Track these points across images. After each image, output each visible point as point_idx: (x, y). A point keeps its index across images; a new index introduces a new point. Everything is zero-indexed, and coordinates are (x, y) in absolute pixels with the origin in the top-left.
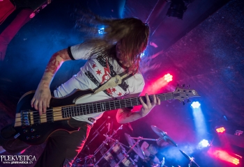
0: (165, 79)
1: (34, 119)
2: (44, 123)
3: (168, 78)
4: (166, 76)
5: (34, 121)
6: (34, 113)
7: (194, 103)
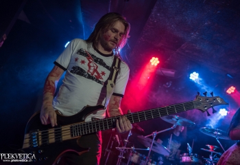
0: (152, 64)
1: (43, 139)
2: (52, 144)
3: (155, 61)
4: (151, 61)
5: (43, 142)
6: (42, 133)
7: (191, 75)
